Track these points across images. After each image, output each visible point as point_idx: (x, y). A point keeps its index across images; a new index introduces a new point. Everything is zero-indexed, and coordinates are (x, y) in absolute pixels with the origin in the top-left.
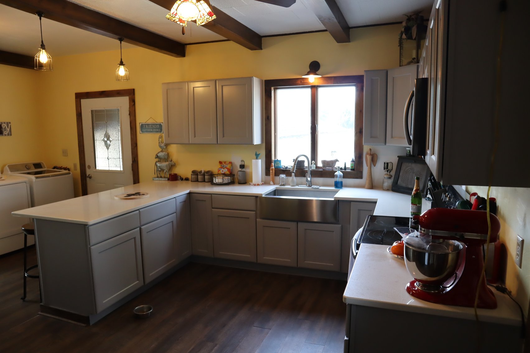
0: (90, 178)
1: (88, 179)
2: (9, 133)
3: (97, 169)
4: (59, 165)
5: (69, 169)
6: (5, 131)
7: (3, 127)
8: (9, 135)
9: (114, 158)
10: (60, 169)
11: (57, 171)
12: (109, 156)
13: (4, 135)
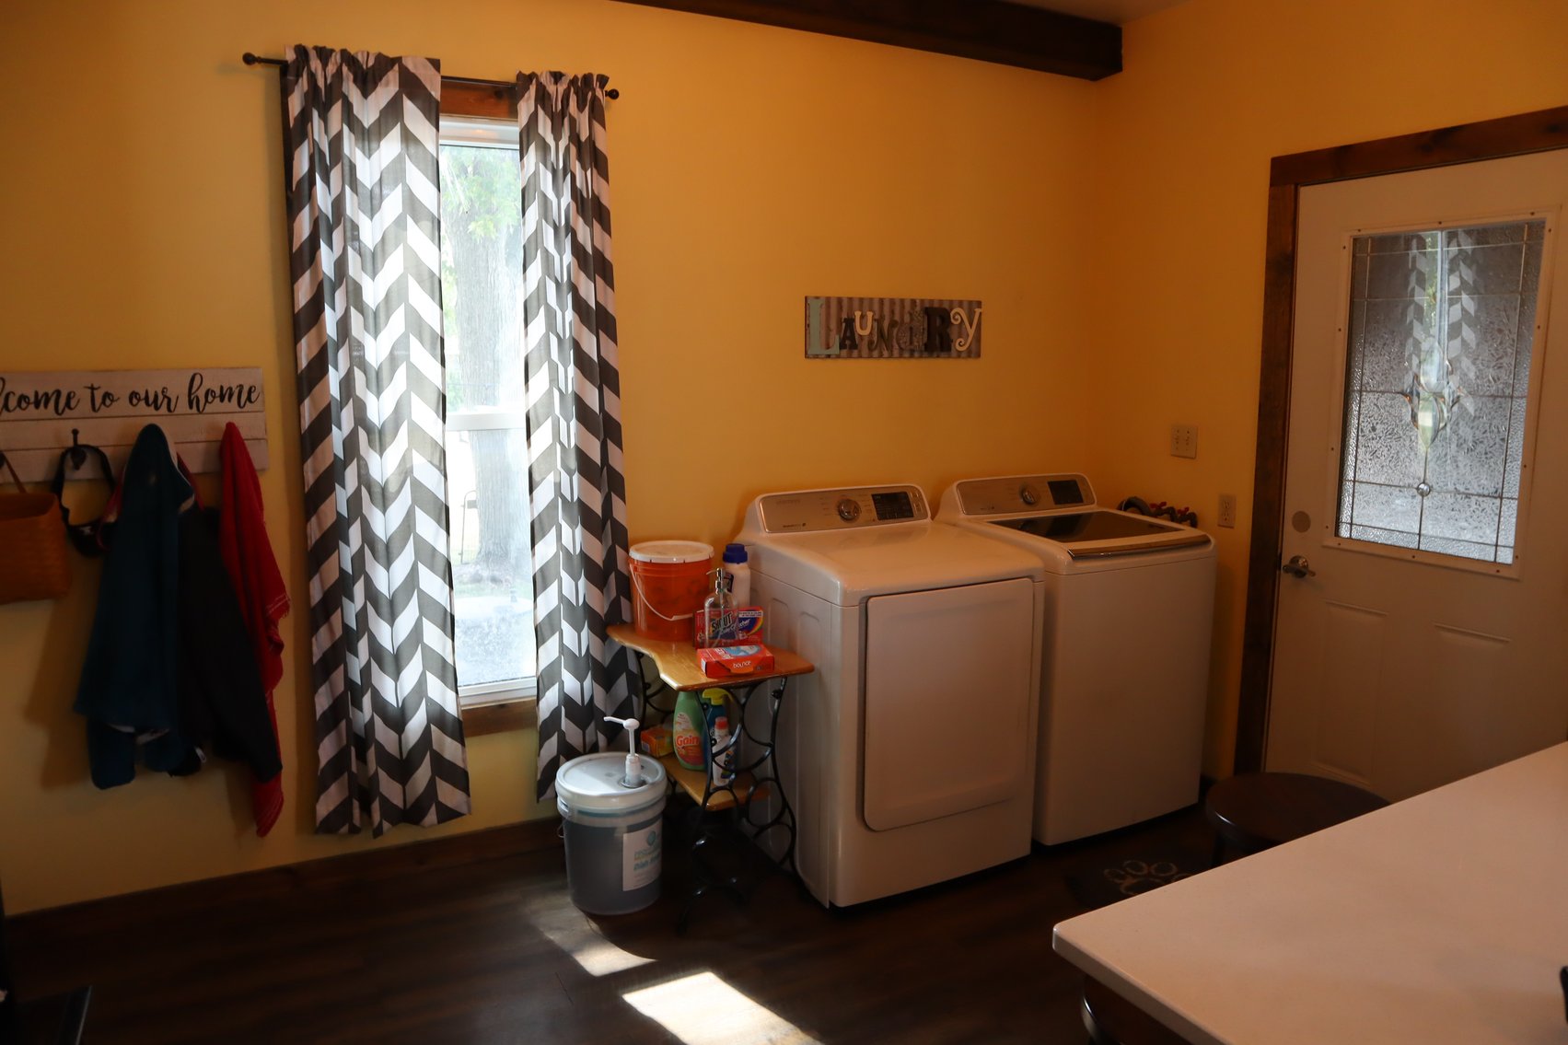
0: (1300, 572)
1: (1286, 580)
2: (973, 347)
3: (1344, 532)
4: (1152, 495)
5: (1192, 520)
6: (961, 340)
7: (952, 320)
8: (973, 355)
9: (1464, 493)
10: (1155, 516)
11: (1162, 529)
12: (1431, 479)
13: (954, 353)
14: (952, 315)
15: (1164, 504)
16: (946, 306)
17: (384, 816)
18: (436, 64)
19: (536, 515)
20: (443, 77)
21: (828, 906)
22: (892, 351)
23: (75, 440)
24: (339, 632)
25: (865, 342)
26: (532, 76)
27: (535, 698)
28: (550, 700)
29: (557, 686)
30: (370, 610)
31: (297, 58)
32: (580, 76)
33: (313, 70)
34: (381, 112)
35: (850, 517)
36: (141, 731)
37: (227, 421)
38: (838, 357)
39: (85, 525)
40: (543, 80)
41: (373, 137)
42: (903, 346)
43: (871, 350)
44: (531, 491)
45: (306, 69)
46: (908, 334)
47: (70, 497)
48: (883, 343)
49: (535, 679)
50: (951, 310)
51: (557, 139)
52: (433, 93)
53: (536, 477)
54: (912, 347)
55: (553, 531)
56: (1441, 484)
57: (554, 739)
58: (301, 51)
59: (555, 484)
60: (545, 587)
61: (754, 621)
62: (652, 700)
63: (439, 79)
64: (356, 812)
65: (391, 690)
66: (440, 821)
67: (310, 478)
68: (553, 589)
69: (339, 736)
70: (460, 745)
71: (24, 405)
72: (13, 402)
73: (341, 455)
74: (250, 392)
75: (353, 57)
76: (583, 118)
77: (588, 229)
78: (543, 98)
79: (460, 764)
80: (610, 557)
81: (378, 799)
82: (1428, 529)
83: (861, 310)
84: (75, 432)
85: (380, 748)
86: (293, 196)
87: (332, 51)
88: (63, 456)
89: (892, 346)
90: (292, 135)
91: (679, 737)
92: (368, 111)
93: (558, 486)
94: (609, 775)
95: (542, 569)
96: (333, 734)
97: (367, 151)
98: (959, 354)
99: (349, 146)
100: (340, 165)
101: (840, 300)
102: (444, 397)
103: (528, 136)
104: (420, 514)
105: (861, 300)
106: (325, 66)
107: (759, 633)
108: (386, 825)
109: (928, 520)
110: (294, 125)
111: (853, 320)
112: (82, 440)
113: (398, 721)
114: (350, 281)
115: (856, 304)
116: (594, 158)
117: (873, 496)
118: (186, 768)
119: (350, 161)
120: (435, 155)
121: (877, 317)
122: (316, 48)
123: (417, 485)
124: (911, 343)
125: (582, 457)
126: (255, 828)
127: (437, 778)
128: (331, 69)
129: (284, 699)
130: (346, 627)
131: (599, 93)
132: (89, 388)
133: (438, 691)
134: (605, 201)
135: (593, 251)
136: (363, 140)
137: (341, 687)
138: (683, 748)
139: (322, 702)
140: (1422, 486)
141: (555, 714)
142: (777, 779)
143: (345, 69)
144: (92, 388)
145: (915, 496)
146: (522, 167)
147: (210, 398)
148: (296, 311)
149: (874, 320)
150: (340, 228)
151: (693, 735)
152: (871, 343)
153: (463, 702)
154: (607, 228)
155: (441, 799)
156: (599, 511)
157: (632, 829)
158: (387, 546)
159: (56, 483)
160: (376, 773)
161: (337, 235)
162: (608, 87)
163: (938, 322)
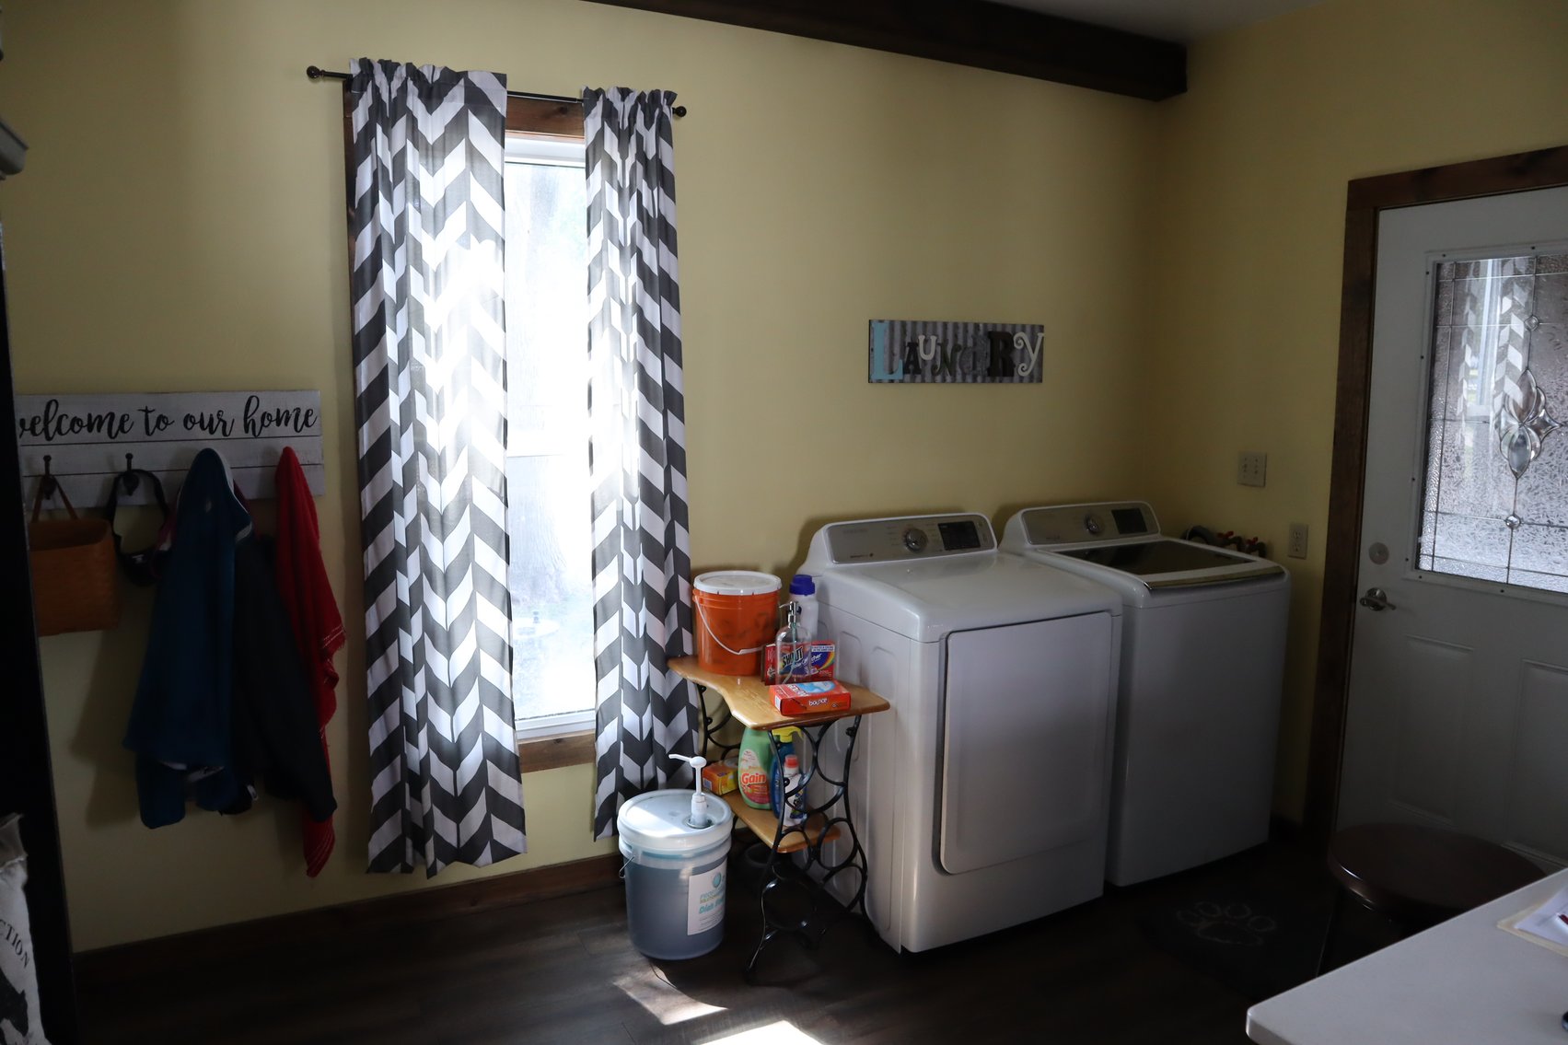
0: (1378, 604)
1: (1362, 611)
2: (1036, 374)
3: (1425, 564)
5: (1261, 549)
6: (1023, 365)
7: (1015, 345)
8: (1035, 381)
9: (1557, 526)
10: (1222, 546)
11: (1229, 560)
12: (1522, 512)
13: (1016, 378)
14: (1015, 339)
15: (1231, 533)
16: (1009, 330)
17: (437, 855)
18: (502, 79)
19: (597, 545)
20: (509, 92)
21: (900, 952)
22: (955, 376)
23: (129, 464)
24: (395, 665)
25: (928, 368)
26: (599, 92)
27: (594, 732)
28: (609, 736)
29: (615, 721)
30: (428, 641)
31: (362, 72)
32: (647, 93)
33: (377, 84)
34: (446, 127)
35: (917, 547)
36: (193, 768)
37: (285, 446)
38: (902, 381)
39: (137, 554)
40: (609, 96)
41: (438, 154)
42: (966, 370)
43: (934, 374)
44: (593, 519)
45: (370, 83)
46: (971, 360)
47: (122, 523)
48: (946, 367)
49: (594, 713)
50: (1014, 334)
51: (624, 156)
52: (499, 109)
53: (598, 505)
54: (975, 372)
55: (615, 561)
56: (1532, 517)
57: (612, 775)
58: (366, 65)
59: (617, 512)
60: (606, 619)
61: (825, 656)
62: (712, 735)
63: (505, 95)
64: (409, 851)
65: (446, 724)
66: (495, 860)
67: (368, 506)
68: (614, 621)
69: (393, 772)
70: (516, 782)
71: (77, 428)
72: (66, 425)
73: (400, 482)
74: (307, 416)
75: (418, 71)
76: (650, 136)
77: (654, 249)
78: (610, 114)
79: (516, 801)
80: (672, 587)
81: (432, 839)
82: (1518, 562)
83: (924, 334)
84: (129, 457)
85: (435, 784)
86: (357, 213)
87: (398, 65)
88: (116, 480)
89: (955, 371)
90: (355, 150)
91: (744, 776)
92: (433, 125)
93: (620, 514)
94: (673, 814)
95: (602, 600)
96: (387, 770)
97: (431, 168)
98: (1021, 379)
99: (413, 162)
100: (403, 182)
101: (903, 324)
102: (506, 422)
103: (594, 154)
104: (478, 543)
105: (925, 324)
106: (390, 79)
107: (831, 668)
108: (440, 864)
109: (995, 550)
110: (358, 140)
111: (917, 345)
112: (135, 466)
113: (453, 757)
114: (412, 302)
115: (920, 328)
116: (661, 177)
117: (939, 525)
118: (237, 806)
119: (414, 178)
120: (500, 173)
121: (940, 341)
122: (381, 62)
123: (476, 513)
124: (974, 368)
125: (646, 485)
126: (305, 867)
127: (492, 815)
128: (396, 84)
129: (335, 733)
130: (402, 660)
131: (666, 110)
132: (143, 410)
133: (494, 726)
134: (671, 221)
135: (659, 273)
136: (427, 156)
137: (396, 722)
138: (749, 786)
139: (377, 736)
140: (1512, 518)
141: (614, 750)
142: (848, 820)
143: (410, 83)
144: (147, 411)
145: (981, 525)
146: (588, 185)
147: (266, 422)
148: (356, 332)
149: (937, 344)
150: (402, 248)
151: (760, 774)
152: (934, 367)
153: (520, 736)
154: (673, 249)
155: (496, 837)
156: (661, 540)
157: (697, 871)
158: (445, 576)
159: (108, 510)
160: (431, 810)
161: (400, 254)
162: (676, 105)
163: (1001, 345)
